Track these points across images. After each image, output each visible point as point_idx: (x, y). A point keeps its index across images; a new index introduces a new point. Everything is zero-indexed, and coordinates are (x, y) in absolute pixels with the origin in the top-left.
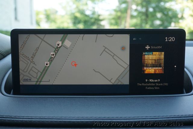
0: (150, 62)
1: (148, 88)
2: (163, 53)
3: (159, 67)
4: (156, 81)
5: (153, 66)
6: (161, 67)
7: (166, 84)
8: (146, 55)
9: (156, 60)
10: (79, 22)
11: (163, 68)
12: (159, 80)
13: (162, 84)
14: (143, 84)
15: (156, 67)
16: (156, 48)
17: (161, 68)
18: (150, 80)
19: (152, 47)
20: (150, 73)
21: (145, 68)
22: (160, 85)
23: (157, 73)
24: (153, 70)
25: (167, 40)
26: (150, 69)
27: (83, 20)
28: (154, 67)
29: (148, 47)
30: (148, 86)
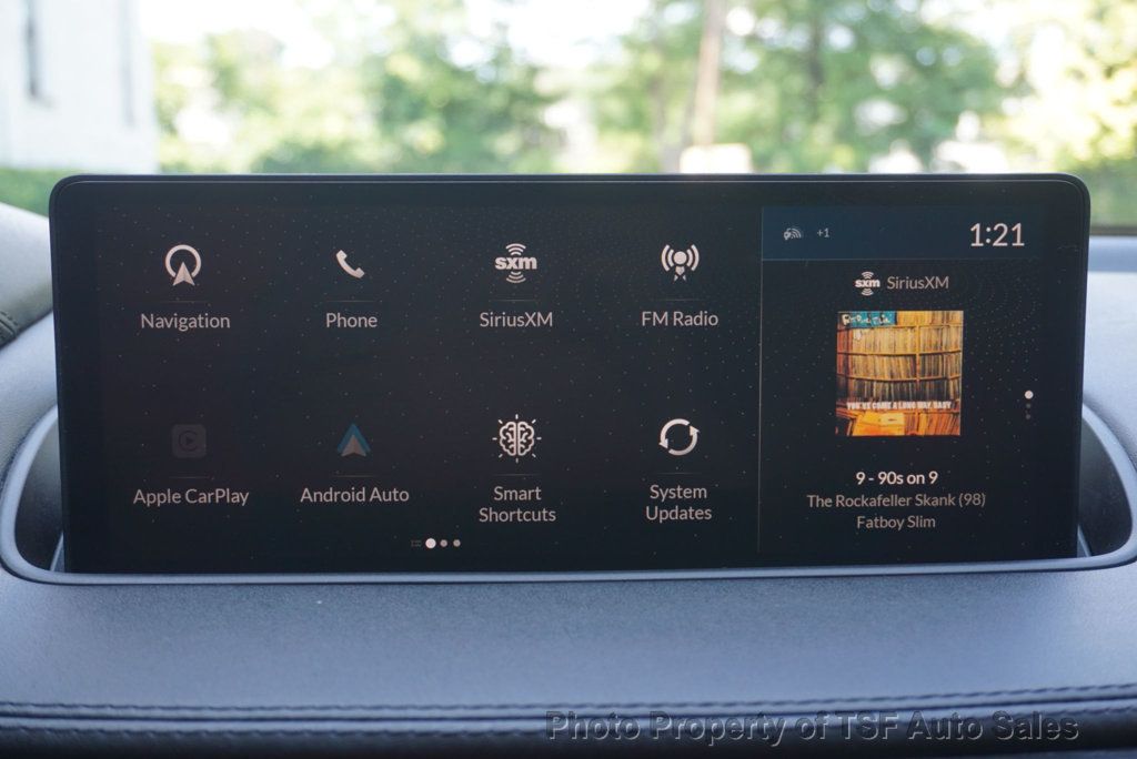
0: (882, 370)
1: (870, 524)
2: (958, 316)
3: (932, 399)
4: (916, 479)
5: (900, 392)
6: (948, 399)
7: (977, 499)
8: (859, 326)
9: (918, 358)
10: (416, 112)
11: (955, 404)
12: (934, 477)
13: (950, 501)
14: (840, 500)
15: (918, 397)
16: (919, 285)
17: (946, 405)
18: (884, 477)
19: (895, 284)
20: (883, 432)
21: (853, 406)
22: (937, 502)
23: (921, 432)
24: (900, 419)
25: (982, 240)
26: (883, 411)
27: (436, 97)
28: (903, 397)
29: (867, 283)
30: (870, 513)
